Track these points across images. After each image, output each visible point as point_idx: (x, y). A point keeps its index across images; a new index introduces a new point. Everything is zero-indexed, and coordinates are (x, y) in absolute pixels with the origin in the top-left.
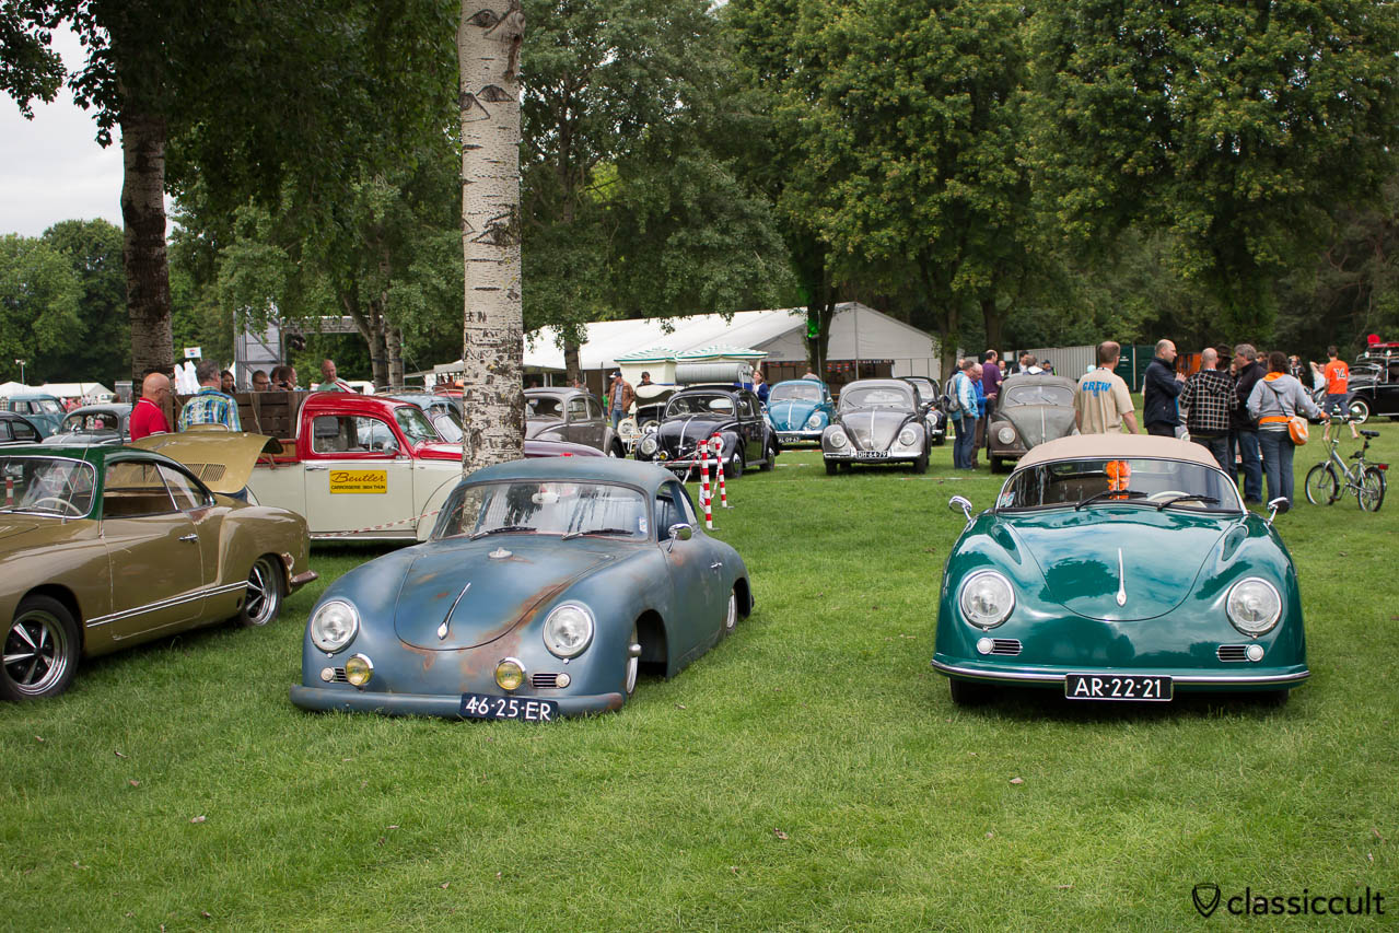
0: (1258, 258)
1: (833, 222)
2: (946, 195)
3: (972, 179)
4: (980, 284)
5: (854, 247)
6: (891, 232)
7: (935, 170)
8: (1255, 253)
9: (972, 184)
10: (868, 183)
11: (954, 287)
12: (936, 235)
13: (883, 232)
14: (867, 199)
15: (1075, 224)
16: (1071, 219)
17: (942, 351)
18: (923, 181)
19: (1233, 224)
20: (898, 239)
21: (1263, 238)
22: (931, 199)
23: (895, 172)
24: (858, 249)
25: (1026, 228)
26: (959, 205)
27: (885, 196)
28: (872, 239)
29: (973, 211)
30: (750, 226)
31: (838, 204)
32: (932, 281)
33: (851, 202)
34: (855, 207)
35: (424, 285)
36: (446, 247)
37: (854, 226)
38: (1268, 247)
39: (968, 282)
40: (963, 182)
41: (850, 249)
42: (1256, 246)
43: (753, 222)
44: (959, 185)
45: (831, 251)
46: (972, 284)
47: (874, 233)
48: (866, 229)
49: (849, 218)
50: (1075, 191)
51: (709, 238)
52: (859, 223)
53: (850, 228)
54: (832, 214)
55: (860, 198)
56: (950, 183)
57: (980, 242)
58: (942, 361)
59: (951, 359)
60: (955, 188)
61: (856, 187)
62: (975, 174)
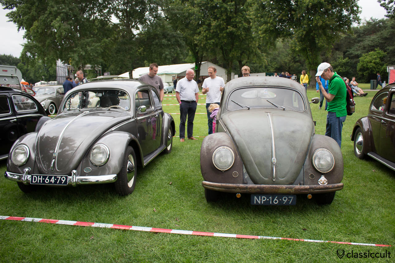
0: (319, 44)
1: (198, 38)
2: (228, 30)
3: (235, 26)
4: (237, 55)
5: (204, 45)
6: (213, 41)
7: (225, 24)
8: (318, 43)
9: (235, 27)
10: (207, 28)
11: (230, 56)
12: (225, 42)
13: (211, 41)
14: (207, 32)
15: (264, 35)
16: (263, 34)
17: (228, 73)
18: (222, 27)
19: (311, 34)
20: (215, 43)
21: (321, 38)
22: (224, 32)
23: (214, 24)
24: (205, 45)
25: (249, 40)
26: (231, 33)
27: (212, 31)
28: (208, 43)
29: (235, 35)
30: (176, 39)
31: (199, 33)
32: (225, 54)
33: (202, 33)
34: (203, 34)
35: (79, 54)
36: (85, 43)
37: (203, 39)
38: (322, 41)
39: (234, 54)
40: (232, 27)
41: (202, 45)
42: (319, 40)
43: (177, 38)
44: (231, 28)
45: (198, 47)
46: (235, 55)
47: (209, 41)
48: (207, 40)
49: (202, 37)
50: (264, 25)
51: (164, 42)
52: (205, 38)
53: (202, 40)
54: (198, 36)
55: (205, 31)
56: (229, 27)
57: (237, 44)
58: (228, 75)
59: (230, 75)
60: (230, 29)
61: (204, 29)
62: (236, 25)
